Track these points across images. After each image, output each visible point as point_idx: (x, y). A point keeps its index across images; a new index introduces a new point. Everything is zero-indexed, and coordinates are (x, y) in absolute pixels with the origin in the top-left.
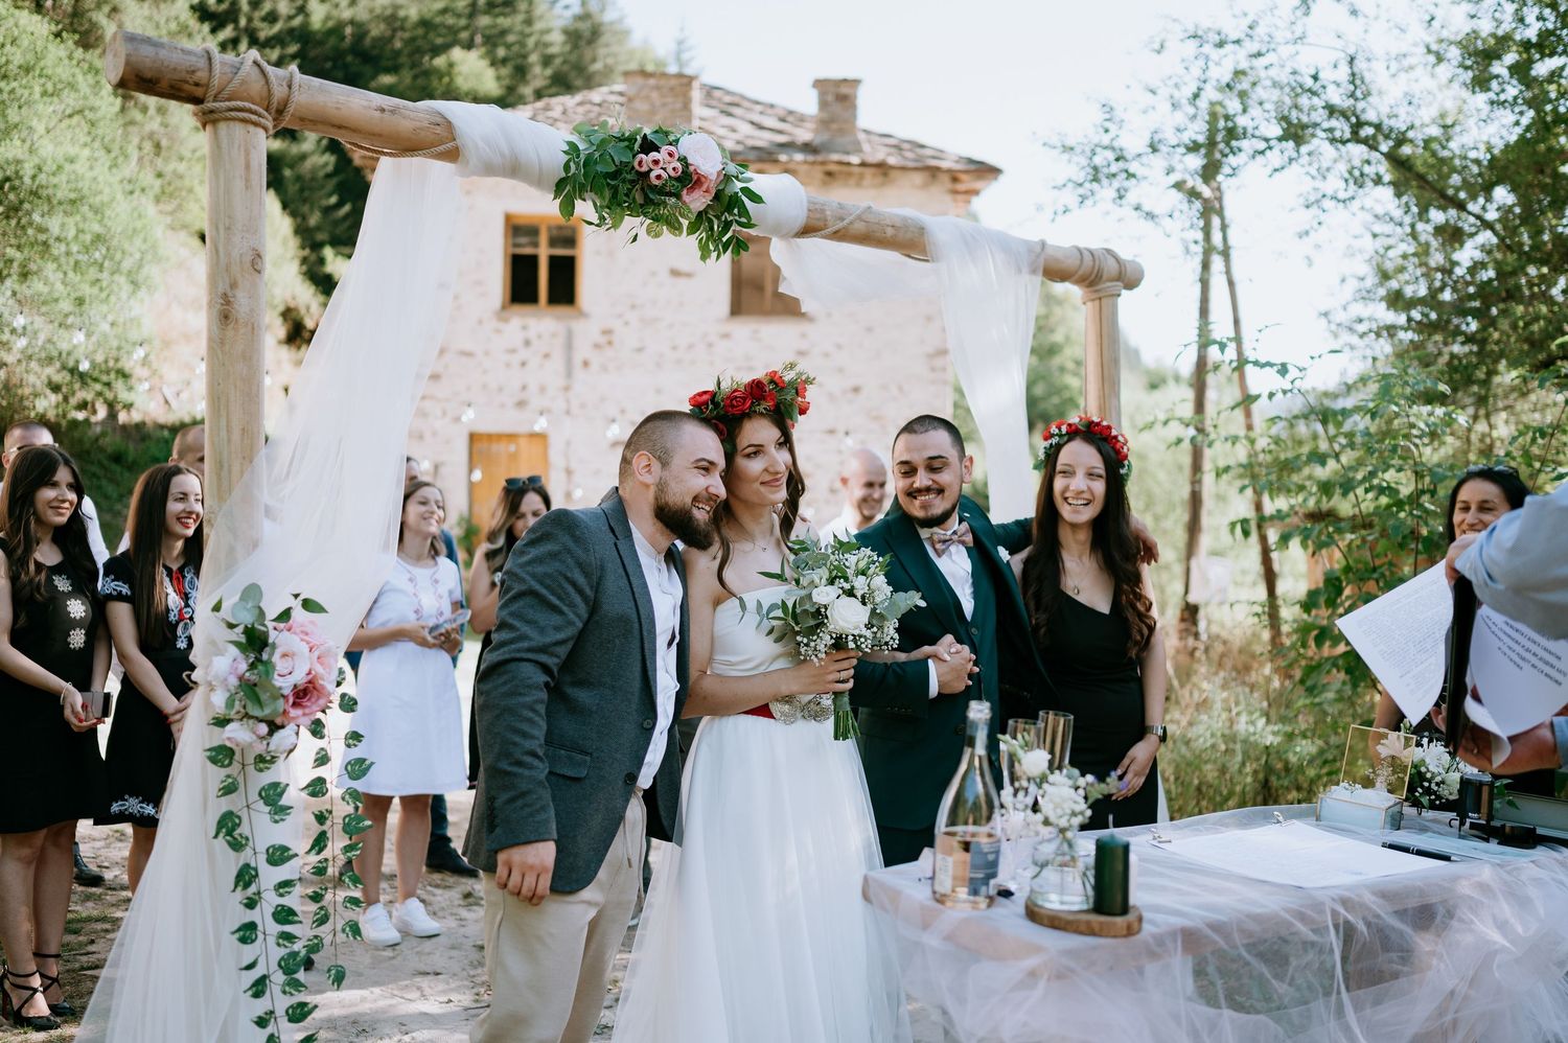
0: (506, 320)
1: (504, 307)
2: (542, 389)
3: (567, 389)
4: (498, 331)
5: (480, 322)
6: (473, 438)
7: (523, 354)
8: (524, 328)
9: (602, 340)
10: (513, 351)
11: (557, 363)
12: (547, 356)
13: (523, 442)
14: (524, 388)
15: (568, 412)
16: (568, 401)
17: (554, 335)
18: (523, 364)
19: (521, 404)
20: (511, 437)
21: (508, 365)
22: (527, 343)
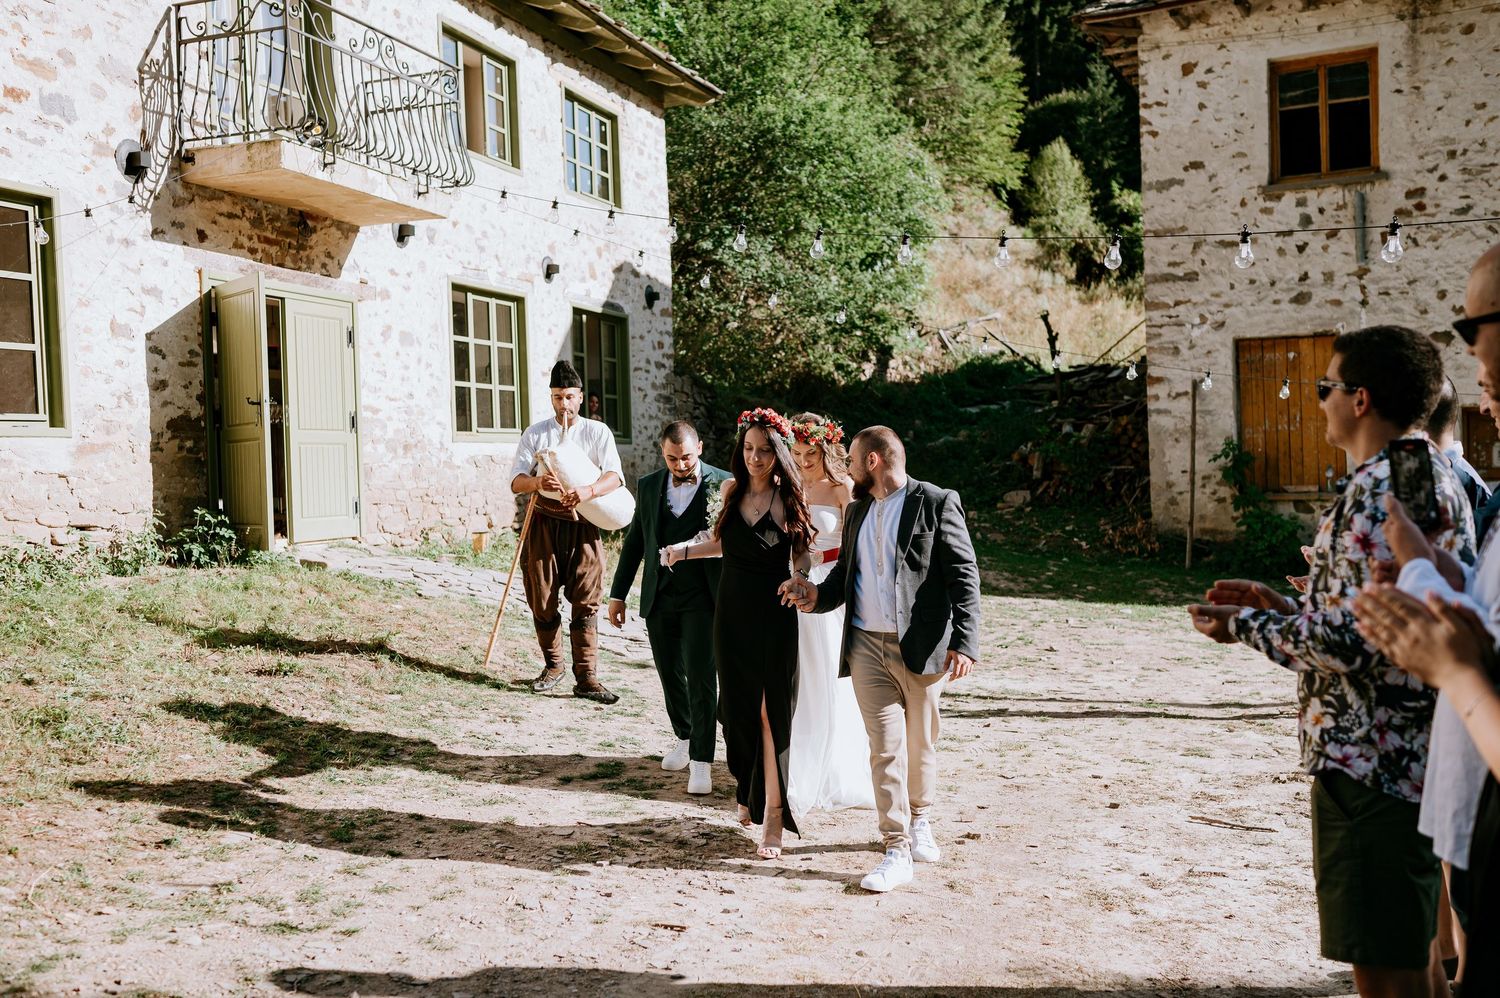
0: (1279, 198)
1: (1272, 181)
2: (1329, 277)
3: (1362, 273)
4: (1266, 211)
5: (1243, 204)
6: (1241, 346)
7: (1300, 237)
8: (1301, 203)
9: (1409, 204)
10: (1290, 233)
11: (1347, 241)
12: (1333, 234)
13: (1305, 346)
14: (1304, 277)
15: (1364, 303)
16: (1363, 288)
17: (1339, 208)
18: (1301, 249)
19: (1301, 299)
20: (1290, 341)
21: (1281, 252)
22: (1306, 221)
